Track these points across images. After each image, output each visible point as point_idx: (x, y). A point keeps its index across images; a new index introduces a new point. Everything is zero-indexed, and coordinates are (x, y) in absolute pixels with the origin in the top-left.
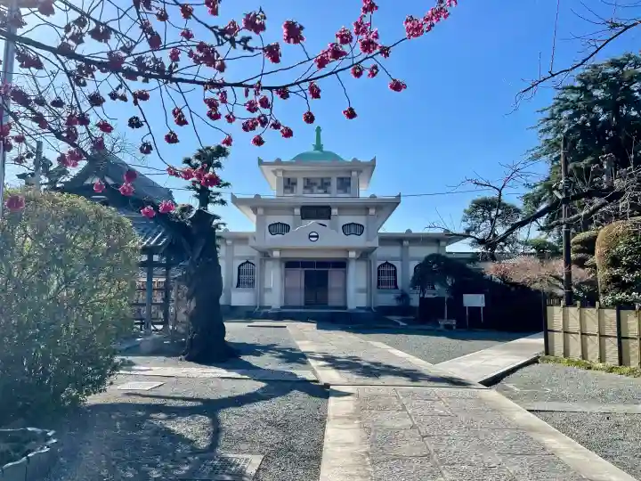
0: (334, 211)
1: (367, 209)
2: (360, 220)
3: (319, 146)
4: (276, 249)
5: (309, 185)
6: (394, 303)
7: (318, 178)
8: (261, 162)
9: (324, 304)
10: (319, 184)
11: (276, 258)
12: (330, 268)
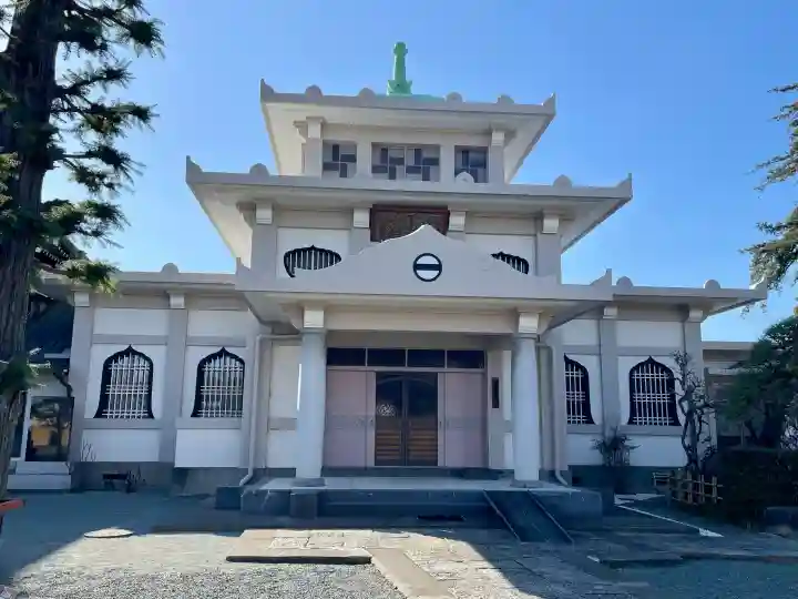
0: (456, 221)
1: (538, 217)
3: (401, 85)
4: (315, 305)
5: (386, 162)
6: (595, 458)
7: (401, 147)
8: (267, 94)
10: (410, 161)
11: (312, 332)
12: (443, 366)
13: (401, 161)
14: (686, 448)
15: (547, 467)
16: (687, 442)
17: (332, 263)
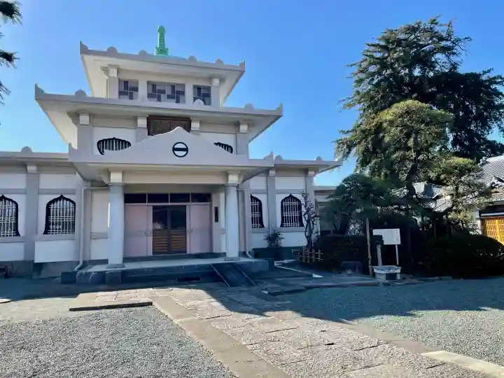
0: (195, 125)
1: (237, 124)
2: (228, 139)
3: (162, 50)
4: (116, 170)
5: (155, 92)
6: (265, 244)
7: (164, 84)
8: (84, 50)
9: (182, 253)
10: (168, 92)
11: (114, 185)
12: (189, 201)
13: (163, 92)
14: (307, 237)
15: (243, 250)
16: (307, 234)
17: (126, 147)
